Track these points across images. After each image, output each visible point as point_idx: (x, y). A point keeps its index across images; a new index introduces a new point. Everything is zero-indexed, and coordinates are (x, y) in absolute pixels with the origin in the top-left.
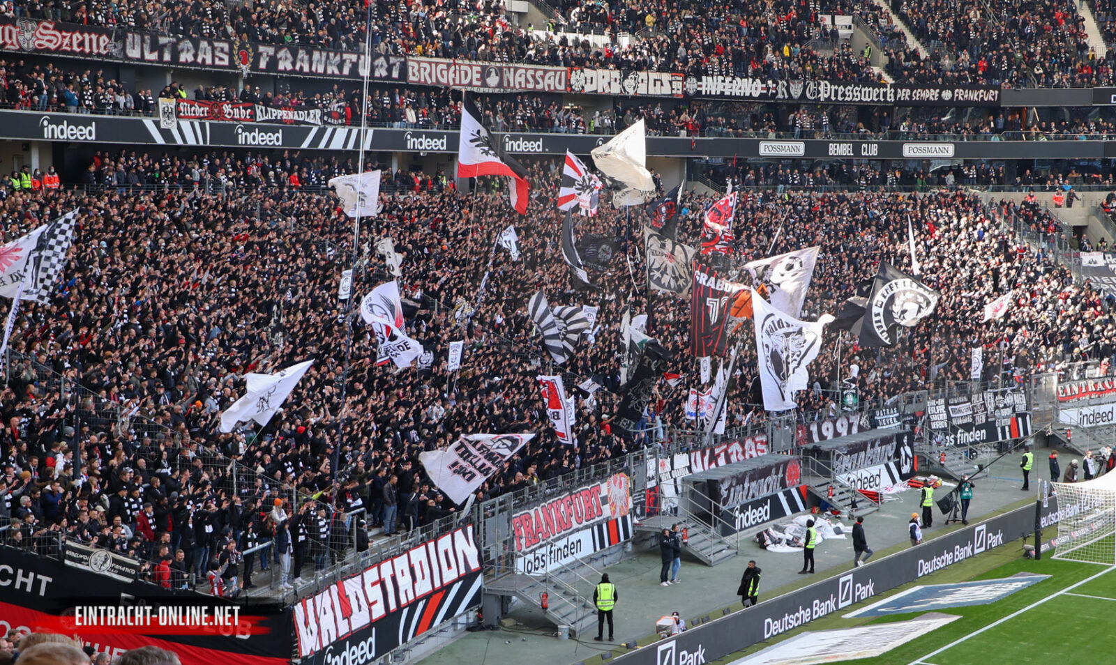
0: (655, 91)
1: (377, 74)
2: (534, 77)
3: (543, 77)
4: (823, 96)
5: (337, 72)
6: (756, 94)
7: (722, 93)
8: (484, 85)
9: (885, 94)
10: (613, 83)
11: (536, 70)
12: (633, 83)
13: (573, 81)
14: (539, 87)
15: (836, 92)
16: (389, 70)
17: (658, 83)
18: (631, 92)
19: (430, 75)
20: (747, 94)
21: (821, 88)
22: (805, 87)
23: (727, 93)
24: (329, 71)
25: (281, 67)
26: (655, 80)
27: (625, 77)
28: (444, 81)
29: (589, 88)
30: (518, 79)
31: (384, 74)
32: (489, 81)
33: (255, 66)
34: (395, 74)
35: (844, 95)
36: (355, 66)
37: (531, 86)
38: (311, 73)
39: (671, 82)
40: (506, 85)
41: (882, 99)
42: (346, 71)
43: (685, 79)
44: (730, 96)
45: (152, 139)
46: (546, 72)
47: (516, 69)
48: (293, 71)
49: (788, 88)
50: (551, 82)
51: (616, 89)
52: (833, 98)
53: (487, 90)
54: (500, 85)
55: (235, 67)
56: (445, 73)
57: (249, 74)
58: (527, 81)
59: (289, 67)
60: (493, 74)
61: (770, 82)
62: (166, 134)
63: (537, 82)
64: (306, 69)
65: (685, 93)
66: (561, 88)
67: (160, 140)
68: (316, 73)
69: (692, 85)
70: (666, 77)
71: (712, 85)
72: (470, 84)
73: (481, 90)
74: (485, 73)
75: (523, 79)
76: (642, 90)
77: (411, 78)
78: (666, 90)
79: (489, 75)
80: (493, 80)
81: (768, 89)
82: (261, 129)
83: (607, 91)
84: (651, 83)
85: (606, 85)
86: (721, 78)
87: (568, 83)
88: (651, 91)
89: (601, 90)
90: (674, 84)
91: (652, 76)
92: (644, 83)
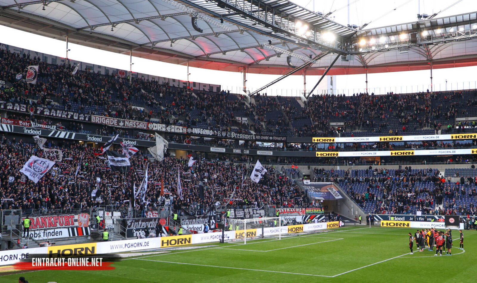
1: (80, 119)
2: (136, 124)
3: (139, 125)
4: (232, 136)
5: (66, 117)
6: (211, 134)
7: (200, 133)
8: (118, 125)
10: (163, 128)
11: (136, 122)
12: (170, 128)
13: (149, 126)
14: (138, 127)
15: (237, 135)
16: (85, 118)
17: (178, 129)
18: (169, 131)
19: (99, 120)
20: (208, 134)
21: (232, 134)
22: (227, 134)
23: (201, 133)
24: (63, 116)
25: (45, 113)
27: (167, 126)
28: (104, 123)
29: (154, 129)
30: (130, 124)
31: (83, 119)
32: (120, 124)
33: (36, 112)
34: (87, 119)
35: (239, 136)
36: (72, 116)
37: (135, 126)
38: (56, 116)
39: (182, 129)
40: (126, 125)
41: (251, 138)
42: (69, 117)
43: (187, 129)
44: (202, 134)
46: (140, 123)
47: (129, 122)
48: (50, 115)
49: (221, 133)
50: (142, 126)
51: (164, 130)
52: (236, 137)
53: (119, 127)
54: (124, 125)
55: (28, 112)
56: (105, 120)
57: (33, 115)
58: (133, 125)
59: (48, 114)
60: (122, 122)
61: (215, 131)
63: (137, 126)
64: (54, 115)
65: (187, 132)
66: (145, 128)
68: (58, 116)
69: (189, 131)
70: (181, 128)
71: (196, 131)
72: (113, 124)
73: (117, 126)
74: (118, 122)
75: (132, 124)
76: (173, 131)
77: (92, 121)
78: (181, 131)
79: (120, 122)
80: (121, 124)
81: (215, 133)
82: (33, 129)
83: (161, 130)
84: (176, 129)
85: (161, 128)
86: (199, 129)
87: (148, 127)
88: (176, 131)
89: (158, 130)
90: (184, 130)
91: (176, 127)
92: (174, 129)
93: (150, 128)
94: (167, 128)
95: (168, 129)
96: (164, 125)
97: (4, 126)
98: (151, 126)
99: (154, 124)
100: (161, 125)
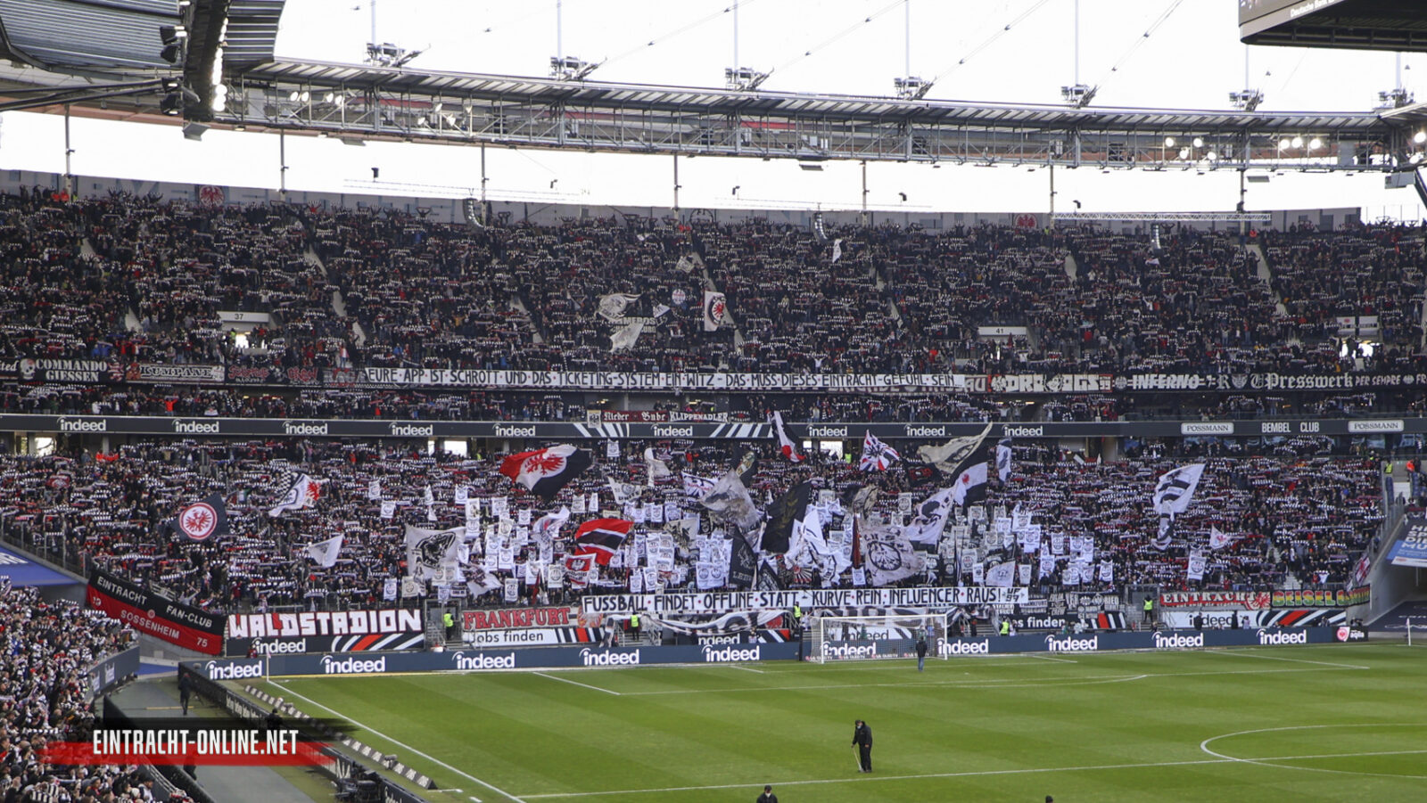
0: (1084, 388)
4: (1270, 386)
6: (1195, 386)
7: (1154, 387)
9: (1342, 382)
10: (1036, 385)
12: (1057, 383)
13: (994, 383)
15: (1286, 383)
17: (1084, 383)
18: (1056, 390)
20: (1184, 387)
21: (1269, 380)
22: (1249, 380)
23: (1161, 387)
26: (1081, 381)
27: (1049, 379)
28: (862, 390)
29: (1010, 389)
35: (1295, 383)
37: (950, 390)
39: (1098, 382)
41: (1339, 385)
43: (1114, 378)
44: (1165, 390)
45: (581, 434)
49: (1230, 381)
50: (971, 386)
51: (1039, 388)
52: (1282, 386)
53: (905, 394)
61: (1209, 377)
62: (593, 431)
65: (1114, 389)
66: (983, 389)
67: (587, 435)
69: (1121, 383)
70: (1093, 378)
71: (1143, 382)
72: (888, 391)
73: (900, 394)
76: (1067, 388)
78: (1094, 387)
81: (1207, 382)
82: (673, 427)
83: (1030, 390)
84: (1077, 383)
85: (1028, 386)
86: (1153, 376)
87: (988, 385)
88: (1077, 388)
89: (1022, 390)
90: (1102, 383)
91: (1078, 377)
92: (1069, 383)
93: (998, 389)
94: (1050, 384)
95: (1054, 385)
96: (1040, 377)
97: (609, 426)
98: (998, 384)
99: (1009, 378)
100: (1029, 377)
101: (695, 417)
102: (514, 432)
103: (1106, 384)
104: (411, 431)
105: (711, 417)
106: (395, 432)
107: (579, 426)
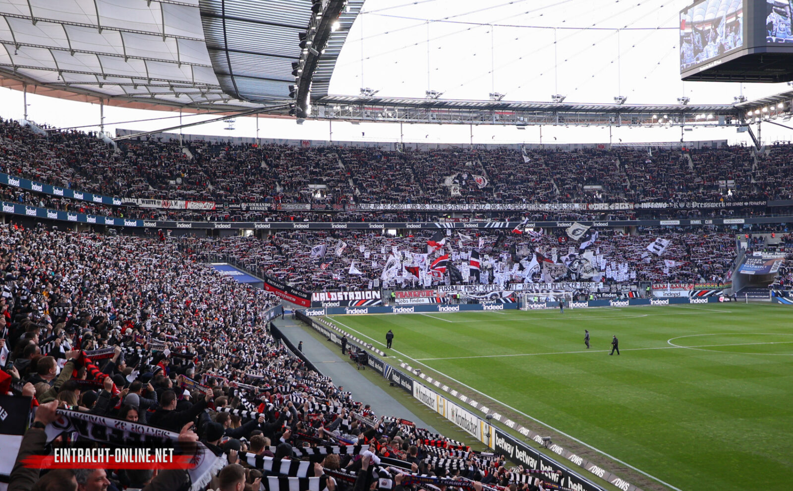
7: (649, 207)
13: (589, 207)
15: (699, 205)
18: (613, 209)
20: (661, 208)
21: (692, 204)
22: (685, 204)
23: (652, 207)
26: (623, 205)
29: (595, 209)
43: (635, 204)
44: (654, 208)
45: (437, 227)
49: (678, 205)
50: (582, 208)
51: (606, 208)
52: (698, 207)
61: (670, 203)
65: (634, 208)
66: (585, 209)
67: (439, 227)
69: (637, 206)
70: (626, 204)
71: (646, 205)
76: (617, 208)
78: (627, 207)
81: (670, 205)
83: (603, 209)
84: (621, 206)
85: (602, 207)
86: (649, 203)
87: (587, 207)
88: (621, 208)
89: (600, 209)
90: (630, 206)
91: (621, 204)
92: (618, 206)
93: (591, 209)
94: (610, 206)
95: (612, 207)
96: (606, 204)
97: (447, 224)
98: (591, 207)
99: (595, 204)
100: (603, 204)
101: (479, 220)
102: (413, 226)
103: (632, 206)
104: (376, 226)
105: (485, 220)
106: (370, 227)
107: (436, 224)
